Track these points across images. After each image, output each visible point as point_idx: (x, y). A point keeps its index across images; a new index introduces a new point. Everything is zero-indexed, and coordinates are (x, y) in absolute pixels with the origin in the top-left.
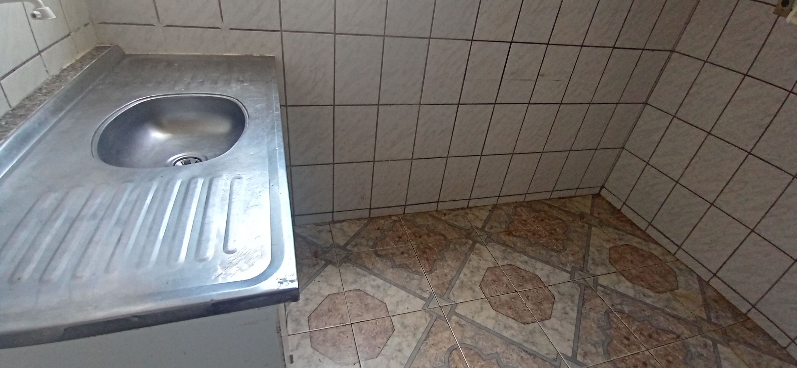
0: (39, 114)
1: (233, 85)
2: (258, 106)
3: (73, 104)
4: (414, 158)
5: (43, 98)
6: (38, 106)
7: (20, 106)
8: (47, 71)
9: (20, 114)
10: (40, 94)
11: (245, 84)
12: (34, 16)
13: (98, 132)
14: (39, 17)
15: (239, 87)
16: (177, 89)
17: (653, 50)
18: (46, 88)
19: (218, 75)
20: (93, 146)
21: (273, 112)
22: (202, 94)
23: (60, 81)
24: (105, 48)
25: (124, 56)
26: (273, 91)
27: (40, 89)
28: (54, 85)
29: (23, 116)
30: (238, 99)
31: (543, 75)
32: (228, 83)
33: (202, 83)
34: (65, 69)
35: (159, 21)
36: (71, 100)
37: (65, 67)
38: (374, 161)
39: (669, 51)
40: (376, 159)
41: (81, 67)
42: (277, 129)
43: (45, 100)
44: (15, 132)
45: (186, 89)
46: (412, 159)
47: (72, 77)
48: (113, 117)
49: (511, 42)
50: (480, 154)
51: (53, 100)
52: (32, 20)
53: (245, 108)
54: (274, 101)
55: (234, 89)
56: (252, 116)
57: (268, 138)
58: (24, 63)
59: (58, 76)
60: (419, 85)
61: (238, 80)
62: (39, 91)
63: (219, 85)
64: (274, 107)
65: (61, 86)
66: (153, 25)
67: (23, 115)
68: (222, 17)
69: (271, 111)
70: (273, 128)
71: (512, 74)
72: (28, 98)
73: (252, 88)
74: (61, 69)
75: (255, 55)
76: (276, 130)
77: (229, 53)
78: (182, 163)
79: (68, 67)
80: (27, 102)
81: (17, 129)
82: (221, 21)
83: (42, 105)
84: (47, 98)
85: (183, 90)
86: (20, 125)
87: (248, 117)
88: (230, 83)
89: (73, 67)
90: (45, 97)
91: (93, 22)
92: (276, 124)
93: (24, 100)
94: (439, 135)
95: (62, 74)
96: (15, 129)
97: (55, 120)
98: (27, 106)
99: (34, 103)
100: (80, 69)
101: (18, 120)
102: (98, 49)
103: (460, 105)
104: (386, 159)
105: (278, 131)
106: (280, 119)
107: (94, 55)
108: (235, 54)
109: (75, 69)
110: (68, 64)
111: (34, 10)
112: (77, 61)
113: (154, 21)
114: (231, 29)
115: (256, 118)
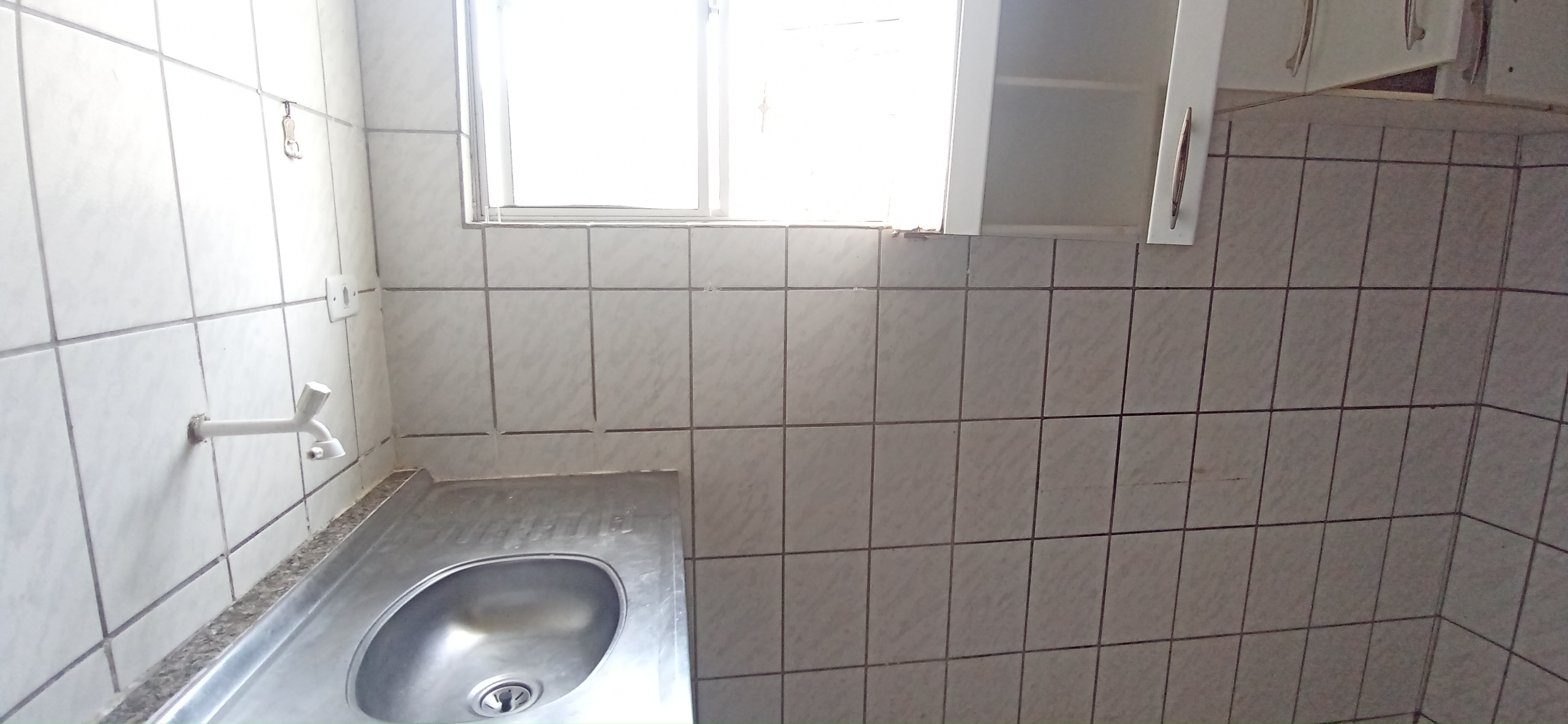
0: (277, 611)
1: (603, 534)
2: (645, 577)
3: (336, 584)
4: (950, 656)
5: (290, 579)
6: (280, 596)
7: (252, 597)
8: (309, 527)
9: (245, 613)
10: (288, 571)
11: (624, 532)
12: (312, 455)
13: (364, 642)
14: (319, 456)
15: (613, 539)
16: (507, 546)
17: (1433, 407)
18: (300, 558)
19: (578, 514)
20: (351, 674)
21: (672, 590)
22: (548, 554)
23: (325, 543)
24: (405, 475)
25: (433, 486)
26: (673, 544)
27: (290, 561)
28: (315, 551)
29: (250, 618)
30: (610, 563)
31: (1201, 471)
32: (594, 530)
33: (551, 533)
34: (337, 520)
35: (495, 426)
36: (334, 579)
37: (337, 516)
38: (866, 666)
39: (1471, 405)
40: (871, 661)
41: (362, 515)
42: (677, 629)
43: (293, 583)
44: (230, 650)
45: (522, 547)
46: (946, 659)
47: (344, 536)
48: (393, 611)
49: (1121, 416)
50: (1095, 642)
51: (305, 583)
52: (306, 461)
53: (621, 582)
54: (674, 566)
55: (604, 543)
56: (632, 601)
57: (660, 651)
58: (277, 518)
59: (323, 534)
60: (947, 509)
61: (612, 525)
62: (288, 565)
63: (579, 536)
64: (674, 579)
65: (324, 554)
66: (485, 434)
67: (252, 615)
68: (595, 413)
69: (669, 589)
70: (670, 627)
71: (1136, 472)
72: (267, 580)
73: (635, 538)
74: (330, 521)
75: (643, 471)
76: (675, 632)
77: (601, 469)
78: (495, 696)
79: (342, 515)
80: (264, 588)
81: (235, 644)
82: (594, 419)
83: (287, 593)
84: (297, 578)
85: (517, 547)
86: (241, 635)
87: (625, 602)
88: (597, 532)
89: (350, 516)
90: (294, 576)
91: (395, 435)
92: (677, 617)
93: (259, 584)
94: (1000, 604)
95: (332, 530)
96: (232, 645)
97: (301, 621)
98: (262, 596)
99: (274, 590)
100: (359, 517)
101: (241, 626)
102: (395, 478)
103: (1035, 542)
104: (891, 661)
105: (680, 634)
106: (683, 606)
107: (386, 491)
108: (609, 472)
109: (353, 518)
110: (343, 511)
111: (314, 446)
112: (358, 503)
113: (488, 428)
114: (608, 431)
115: (641, 604)
